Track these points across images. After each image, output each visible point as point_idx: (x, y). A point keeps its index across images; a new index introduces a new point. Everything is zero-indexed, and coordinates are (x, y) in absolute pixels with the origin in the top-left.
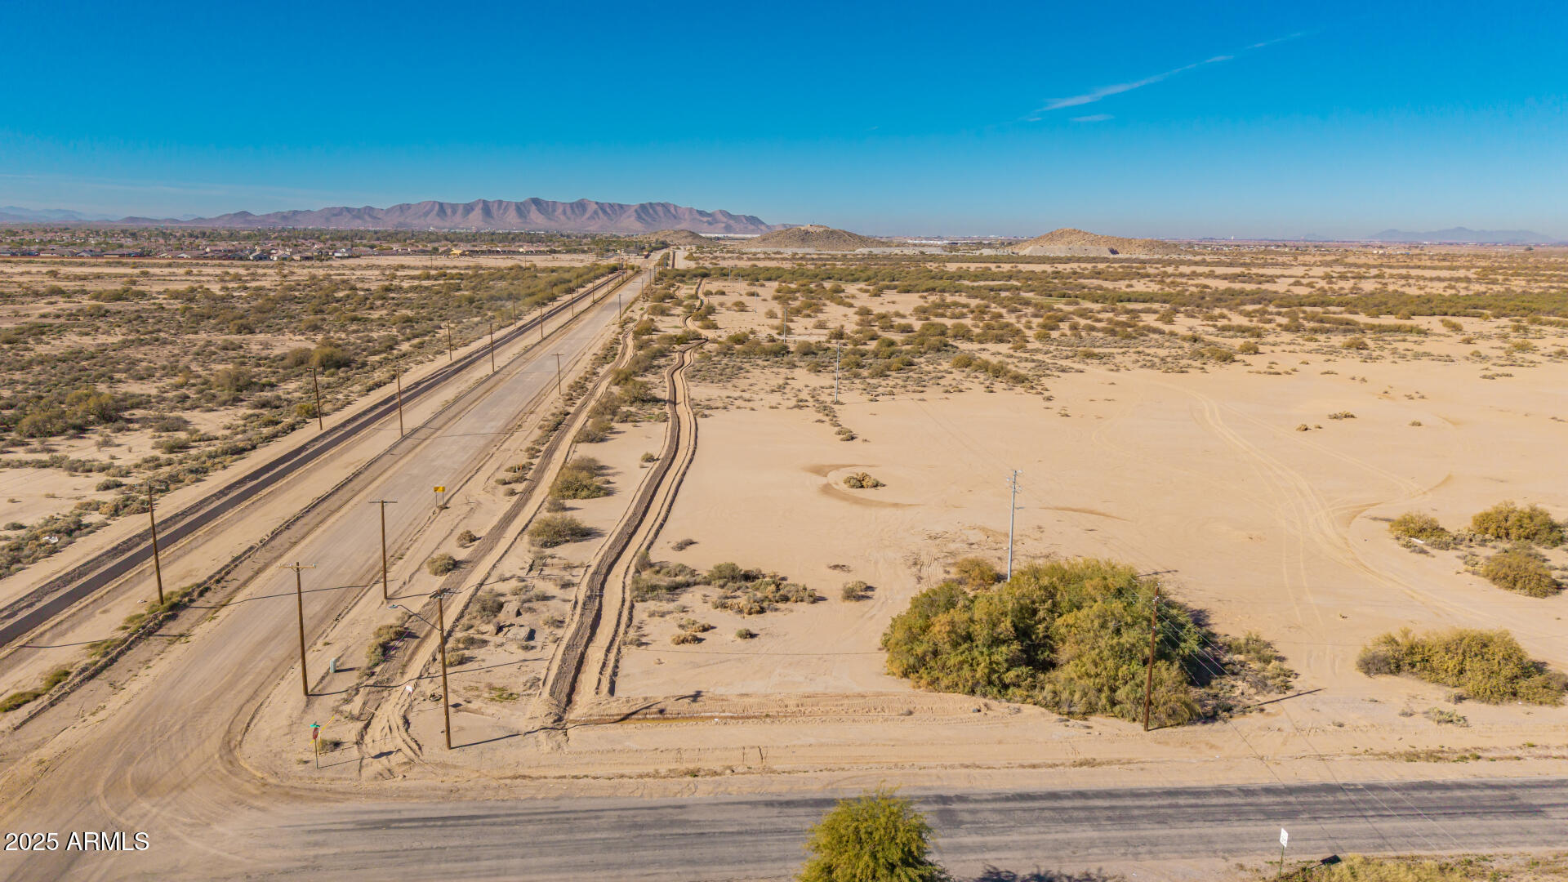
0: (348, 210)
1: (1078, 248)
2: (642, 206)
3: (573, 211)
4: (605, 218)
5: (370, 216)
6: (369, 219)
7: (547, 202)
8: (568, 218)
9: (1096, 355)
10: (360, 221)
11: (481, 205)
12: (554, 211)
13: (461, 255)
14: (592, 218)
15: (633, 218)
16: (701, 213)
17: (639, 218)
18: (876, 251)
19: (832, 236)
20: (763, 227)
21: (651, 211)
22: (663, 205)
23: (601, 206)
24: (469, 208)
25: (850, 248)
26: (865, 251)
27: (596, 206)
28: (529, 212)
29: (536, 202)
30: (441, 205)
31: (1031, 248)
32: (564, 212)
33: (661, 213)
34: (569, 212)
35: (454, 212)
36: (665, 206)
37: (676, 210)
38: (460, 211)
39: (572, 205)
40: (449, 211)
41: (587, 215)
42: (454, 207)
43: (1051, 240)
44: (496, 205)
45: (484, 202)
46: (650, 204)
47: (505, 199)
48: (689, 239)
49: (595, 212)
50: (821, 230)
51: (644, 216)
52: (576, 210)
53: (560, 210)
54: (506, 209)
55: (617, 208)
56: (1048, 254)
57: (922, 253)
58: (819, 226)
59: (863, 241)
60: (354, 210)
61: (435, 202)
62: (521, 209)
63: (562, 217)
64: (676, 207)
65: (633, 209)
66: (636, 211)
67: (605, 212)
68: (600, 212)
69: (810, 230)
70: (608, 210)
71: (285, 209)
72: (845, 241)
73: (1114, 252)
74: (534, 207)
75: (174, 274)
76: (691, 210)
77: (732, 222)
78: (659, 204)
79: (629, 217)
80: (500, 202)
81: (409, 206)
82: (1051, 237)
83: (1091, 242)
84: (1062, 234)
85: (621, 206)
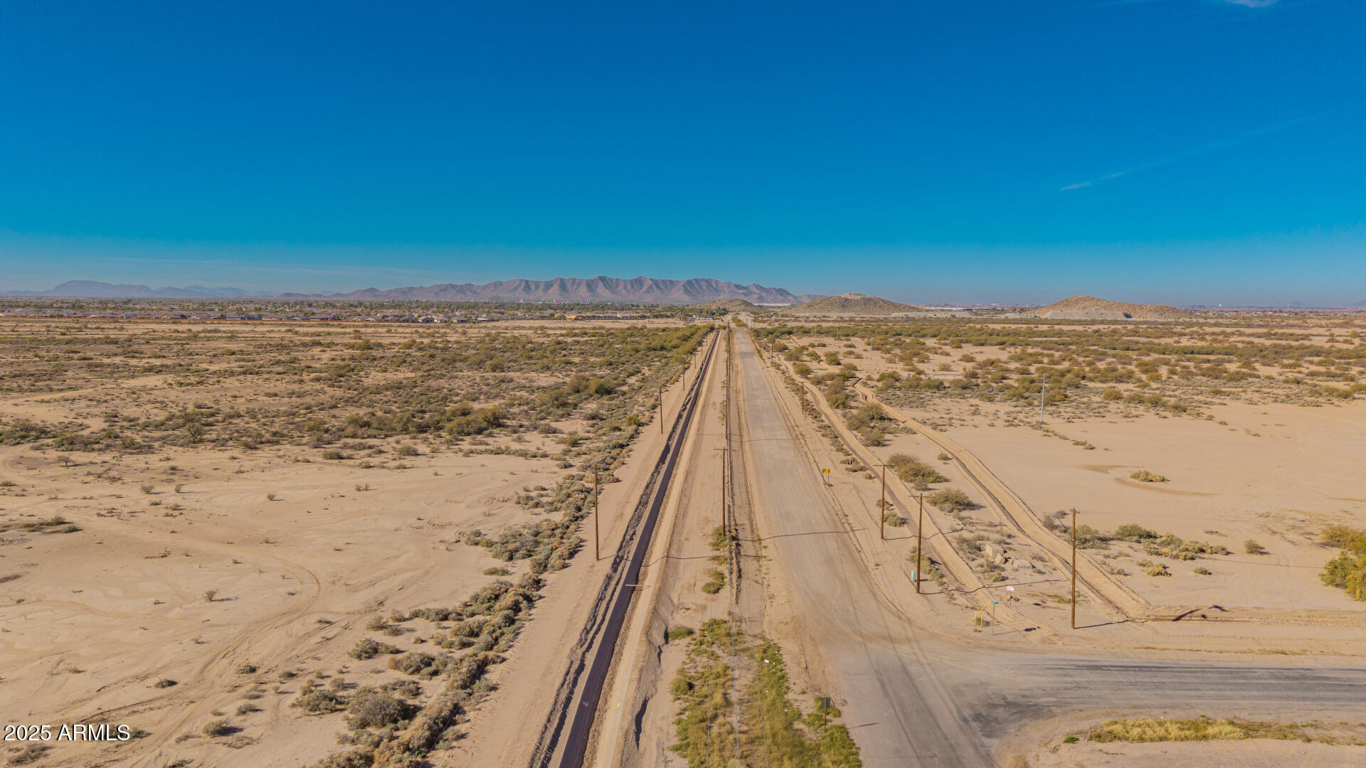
0: (453, 286)
1: (1093, 312)
2: (689, 282)
3: (632, 286)
4: (659, 292)
5: (471, 291)
6: (469, 294)
7: (612, 280)
8: (629, 292)
9: (1224, 392)
10: (462, 295)
11: (558, 282)
12: (617, 286)
13: (576, 319)
14: (647, 292)
15: (681, 291)
16: (737, 286)
17: (686, 291)
18: (911, 314)
19: (867, 302)
20: (790, 298)
21: (696, 286)
22: (706, 280)
23: (655, 282)
24: (548, 285)
25: (886, 312)
26: (902, 314)
27: (651, 282)
28: (597, 287)
29: (603, 279)
30: (527, 282)
31: (1051, 312)
32: (625, 288)
33: (704, 287)
34: (629, 287)
35: (537, 288)
36: (708, 281)
37: (717, 285)
38: (542, 286)
39: (631, 281)
40: (533, 287)
41: (644, 290)
42: (537, 284)
43: (1067, 306)
44: (571, 282)
45: (561, 279)
46: (696, 280)
47: (578, 277)
48: (743, 307)
49: (651, 287)
50: (859, 297)
51: (689, 288)
52: (635, 286)
53: (621, 287)
54: (579, 285)
55: (668, 283)
56: (1067, 318)
57: (954, 316)
58: (856, 295)
59: (897, 307)
60: (457, 286)
61: (522, 280)
62: (590, 285)
63: (624, 291)
64: (717, 282)
65: (681, 284)
66: (684, 286)
67: (658, 287)
68: (654, 287)
69: (849, 297)
70: (661, 286)
71: (404, 286)
72: (880, 307)
73: (1128, 316)
74: (601, 283)
75: (377, 332)
76: (729, 284)
77: (764, 294)
78: (703, 280)
79: (678, 290)
80: (574, 280)
81: (501, 283)
82: (1067, 303)
83: (1105, 308)
84: (1077, 301)
85: (671, 282)
